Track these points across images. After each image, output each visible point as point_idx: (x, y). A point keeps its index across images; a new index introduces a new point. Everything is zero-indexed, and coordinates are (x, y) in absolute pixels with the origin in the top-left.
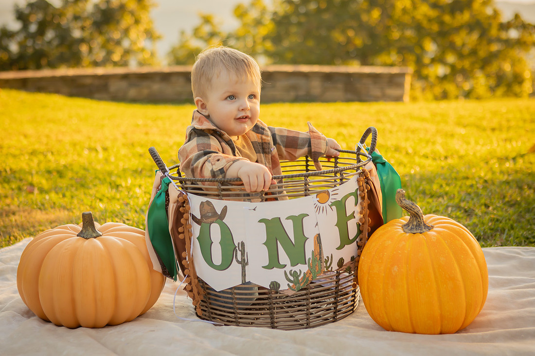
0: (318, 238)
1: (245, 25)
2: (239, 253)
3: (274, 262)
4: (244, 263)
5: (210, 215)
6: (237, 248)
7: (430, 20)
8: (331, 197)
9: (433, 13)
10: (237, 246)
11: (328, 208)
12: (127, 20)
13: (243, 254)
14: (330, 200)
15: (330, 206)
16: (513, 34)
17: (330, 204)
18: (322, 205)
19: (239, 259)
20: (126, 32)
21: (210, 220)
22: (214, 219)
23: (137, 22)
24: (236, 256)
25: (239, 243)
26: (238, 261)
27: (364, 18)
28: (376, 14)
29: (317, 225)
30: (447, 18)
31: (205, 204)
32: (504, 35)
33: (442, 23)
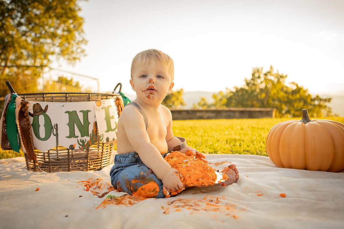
0: (96, 124)
1: (216, 101)
2: (55, 130)
3: (72, 135)
4: (57, 135)
5: (39, 111)
6: (54, 127)
7: (284, 97)
8: (102, 104)
9: (285, 95)
10: (53, 126)
11: (101, 109)
12: (173, 99)
13: (57, 130)
14: (101, 106)
15: (102, 109)
16: (316, 103)
17: (102, 108)
18: (98, 108)
19: (55, 133)
20: (173, 103)
21: (38, 114)
22: (41, 112)
23: (177, 99)
24: (53, 131)
25: (54, 125)
26: (54, 135)
27: (259, 97)
28: (263, 95)
29: (95, 116)
30: (291, 97)
31: (36, 105)
32: (313, 103)
33: (288, 98)
